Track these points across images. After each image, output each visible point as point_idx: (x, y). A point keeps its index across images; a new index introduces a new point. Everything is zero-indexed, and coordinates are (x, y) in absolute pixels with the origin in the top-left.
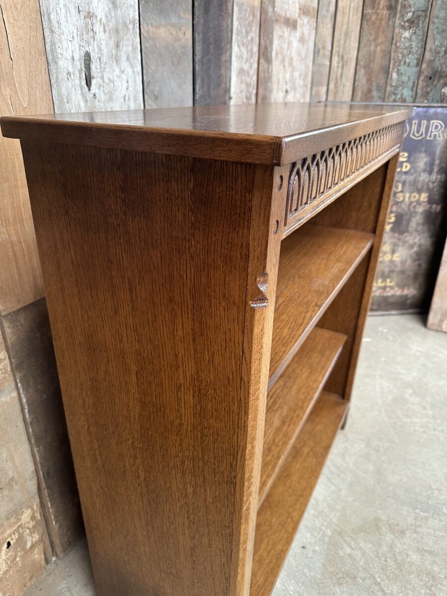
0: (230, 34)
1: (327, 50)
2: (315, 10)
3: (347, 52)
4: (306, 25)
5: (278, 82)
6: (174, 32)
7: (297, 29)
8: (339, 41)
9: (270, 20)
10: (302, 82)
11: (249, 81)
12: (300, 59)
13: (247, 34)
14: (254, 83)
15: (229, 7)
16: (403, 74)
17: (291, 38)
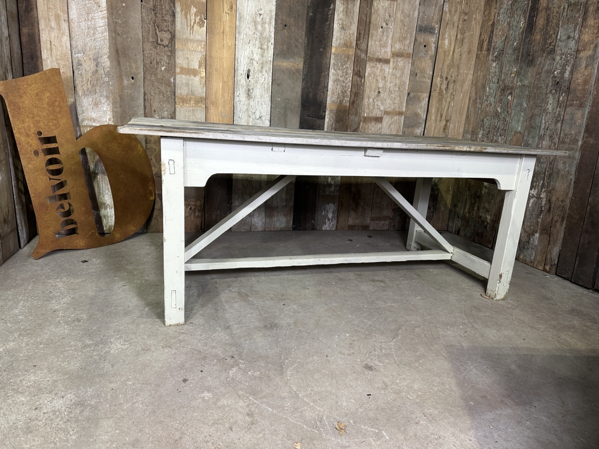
0: (328, 65)
1: (427, 74)
2: (410, 54)
3: (453, 75)
4: (400, 61)
5: (371, 87)
6: (291, 64)
7: (389, 63)
8: (442, 69)
9: (363, 59)
10: (397, 89)
11: (344, 85)
12: (395, 77)
13: (342, 65)
14: (349, 86)
15: (328, 55)
16: (491, 88)
17: (383, 67)
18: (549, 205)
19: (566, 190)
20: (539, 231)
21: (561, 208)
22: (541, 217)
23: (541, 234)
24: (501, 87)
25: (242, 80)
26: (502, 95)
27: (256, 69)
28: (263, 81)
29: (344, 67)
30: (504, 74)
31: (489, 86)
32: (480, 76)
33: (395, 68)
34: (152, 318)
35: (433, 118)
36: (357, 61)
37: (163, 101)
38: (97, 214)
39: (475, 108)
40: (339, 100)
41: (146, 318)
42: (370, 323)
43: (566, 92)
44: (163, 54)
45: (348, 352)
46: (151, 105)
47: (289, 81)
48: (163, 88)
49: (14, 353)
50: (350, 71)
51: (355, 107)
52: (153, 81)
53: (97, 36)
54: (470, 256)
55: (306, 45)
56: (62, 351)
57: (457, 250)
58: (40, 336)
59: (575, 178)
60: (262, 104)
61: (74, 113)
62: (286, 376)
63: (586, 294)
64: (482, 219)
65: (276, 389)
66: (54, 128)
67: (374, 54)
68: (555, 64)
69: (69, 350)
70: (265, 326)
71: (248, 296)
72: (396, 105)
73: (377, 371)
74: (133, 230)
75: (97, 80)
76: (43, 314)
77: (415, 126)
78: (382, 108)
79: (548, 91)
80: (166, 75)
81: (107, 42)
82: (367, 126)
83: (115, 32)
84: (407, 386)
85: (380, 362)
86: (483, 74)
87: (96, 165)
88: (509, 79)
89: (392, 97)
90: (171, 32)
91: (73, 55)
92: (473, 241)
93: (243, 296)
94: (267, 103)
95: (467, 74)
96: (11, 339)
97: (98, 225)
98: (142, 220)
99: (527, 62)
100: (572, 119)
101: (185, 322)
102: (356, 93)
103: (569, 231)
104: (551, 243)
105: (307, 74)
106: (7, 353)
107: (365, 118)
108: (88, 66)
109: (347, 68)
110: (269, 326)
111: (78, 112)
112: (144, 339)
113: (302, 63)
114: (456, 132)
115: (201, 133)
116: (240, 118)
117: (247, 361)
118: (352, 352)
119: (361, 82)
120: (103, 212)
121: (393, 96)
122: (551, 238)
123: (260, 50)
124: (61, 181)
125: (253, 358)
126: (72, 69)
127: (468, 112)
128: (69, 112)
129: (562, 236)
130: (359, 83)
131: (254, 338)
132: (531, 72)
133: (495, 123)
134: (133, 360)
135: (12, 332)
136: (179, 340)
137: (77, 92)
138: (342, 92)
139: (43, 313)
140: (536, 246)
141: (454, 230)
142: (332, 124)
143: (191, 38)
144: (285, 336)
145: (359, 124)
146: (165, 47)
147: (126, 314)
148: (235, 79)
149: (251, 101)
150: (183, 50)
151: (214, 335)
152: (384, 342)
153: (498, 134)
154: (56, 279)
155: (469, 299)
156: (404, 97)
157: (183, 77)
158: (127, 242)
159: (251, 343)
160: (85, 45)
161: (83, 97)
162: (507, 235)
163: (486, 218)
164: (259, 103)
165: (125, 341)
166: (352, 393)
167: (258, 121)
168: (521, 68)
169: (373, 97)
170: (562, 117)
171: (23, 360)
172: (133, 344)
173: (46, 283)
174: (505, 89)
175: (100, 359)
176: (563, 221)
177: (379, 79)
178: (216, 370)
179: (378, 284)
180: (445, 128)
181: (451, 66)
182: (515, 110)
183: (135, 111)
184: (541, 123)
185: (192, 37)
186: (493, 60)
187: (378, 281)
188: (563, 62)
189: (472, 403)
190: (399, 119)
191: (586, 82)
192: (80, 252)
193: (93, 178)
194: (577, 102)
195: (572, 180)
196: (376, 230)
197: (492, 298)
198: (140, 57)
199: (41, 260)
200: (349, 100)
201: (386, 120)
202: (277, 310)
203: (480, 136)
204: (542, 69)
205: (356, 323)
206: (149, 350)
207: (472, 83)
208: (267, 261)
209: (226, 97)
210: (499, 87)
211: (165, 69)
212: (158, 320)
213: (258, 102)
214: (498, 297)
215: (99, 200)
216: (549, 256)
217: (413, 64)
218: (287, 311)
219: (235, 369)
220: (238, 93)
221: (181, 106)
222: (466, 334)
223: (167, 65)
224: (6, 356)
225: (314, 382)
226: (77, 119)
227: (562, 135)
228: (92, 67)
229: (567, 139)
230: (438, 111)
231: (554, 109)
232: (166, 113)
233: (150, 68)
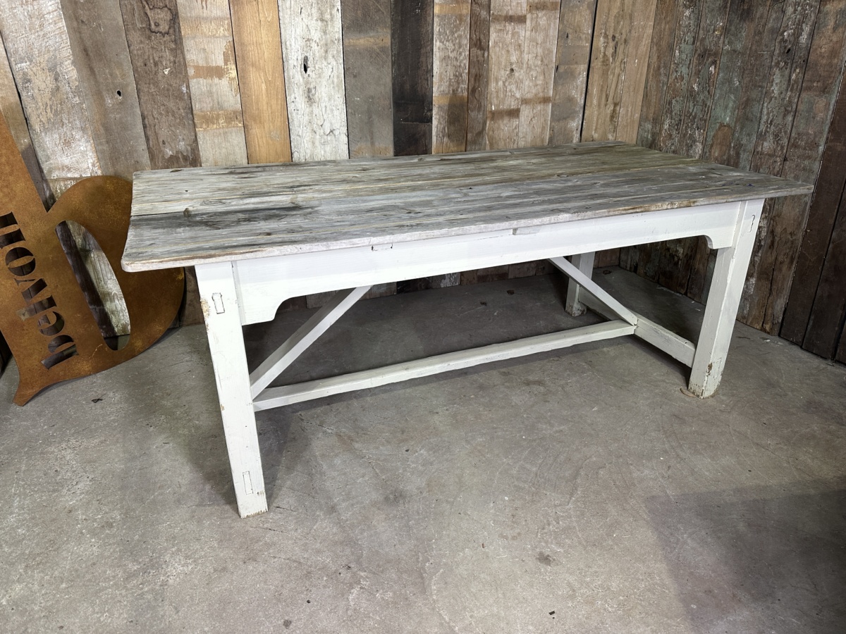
0: (431, 35)
1: (584, 33)
2: (556, 3)
3: (623, 31)
4: (541, 18)
5: (500, 63)
6: (372, 40)
7: (525, 22)
8: (606, 24)
9: (484, 20)
10: (540, 62)
11: (458, 64)
12: (535, 44)
13: (453, 33)
14: (465, 64)
15: (429, 19)
16: (683, 52)
17: (517, 30)
18: (771, 239)
19: (798, 218)
20: (755, 274)
21: (789, 244)
22: (760, 255)
23: (759, 279)
24: (699, 52)
25: (296, 76)
26: (699, 64)
27: (317, 55)
28: (329, 74)
29: (456, 35)
30: (703, 30)
31: (680, 48)
32: (664, 29)
33: (535, 29)
34: (218, 505)
35: (595, 102)
36: (475, 23)
37: (174, 125)
38: (100, 310)
39: (659, 81)
40: (451, 89)
41: (209, 506)
42: (534, 469)
43: (801, 68)
44: (163, 47)
45: (511, 532)
46: (156, 134)
47: (371, 68)
48: (171, 105)
49: (24, 605)
50: (466, 42)
51: (477, 98)
52: (153, 95)
53: (49, 28)
54: (663, 332)
55: (393, 6)
56: (96, 593)
57: (644, 321)
58: (57, 565)
59: (812, 201)
60: (332, 110)
61: (33, 162)
62: (431, 595)
63: (823, 369)
64: (671, 252)
65: (420, 623)
66: (7, 200)
67: (501, 10)
68: (785, 19)
69: (106, 588)
70: (387, 499)
71: (352, 440)
72: (539, 87)
73: (557, 565)
74: (160, 330)
75: (61, 104)
76: (54, 520)
77: (568, 117)
78: (518, 95)
79: (773, 64)
80: (174, 82)
81: (65, 37)
82: (496, 125)
83: (76, 19)
84: (601, 586)
85: (559, 544)
86: (670, 29)
87: (85, 239)
88: (711, 39)
89: (532, 75)
90: (170, 9)
91: (14, 67)
92: (658, 282)
93: (346, 442)
94: (339, 107)
95: (644, 27)
96: (16, 579)
97: (104, 327)
98: (171, 313)
99: (740, 12)
100: (810, 110)
101: (269, 505)
102: (476, 76)
103: (800, 277)
104: (774, 293)
105: (399, 53)
106: (14, 607)
107: (493, 113)
108: (42, 82)
109: (460, 36)
110: (391, 496)
111: (39, 158)
112: (212, 548)
113: (389, 37)
114: (629, 121)
115: (259, 251)
116: (299, 136)
117: (371, 572)
118: (518, 531)
119: (483, 56)
120: (109, 306)
121: (534, 73)
122: (774, 287)
123: (319, 23)
124: (35, 282)
125: (378, 565)
126: (15, 89)
127: (646, 87)
128: (26, 169)
129: (790, 283)
130: (481, 59)
131: (374, 526)
132: (746, 30)
133: (689, 108)
134: (205, 593)
135: (13, 564)
136: (266, 544)
137: (31, 126)
138: (454, 75)
139: (54, 517)
140: (751, 296)
141: (629, 266)
142: (444, 128)
143: (205, 15)
144: (418, 513)
145: (485, 123)
146: (163, 35)
147: (179, 501)
148: (286, 74)
149: (314, 107)
150: (194, 38)
151: (315, 527)
152: (560, 505)
153: (694, 126)
154: (59, 443)
155: (666, 401)
156: (550, 75)
157: (202, 82)
158: (155, 350)
159: (371, 536)
160: (30, 47)
161: (43, 134)
162: (720, 311)
163: (677, 251)
164: (328, 109)
165: (187, 557)
166: (527, 613)
167: (329, 138)
168: (730, 21)
169: (503, 79)
170: (794, 107)
171: (40, 618)
172: (200, 561)
173: (47, 452)
174: (705, 55)
175: (156, 600)
176: (791, 262)
177: (511, 49)
178: (329, 596)
179: (535, 388)
180: (613, 115)
181: (620, 16)
182: (721, 90)
183: (132, 146)
184: (761, 112)
185: (206, 13)
186: (685, 5)
187: (535, 383)
188: (798, 16)
189: (695, 607)
190: (544, 110)
191: (834, 53)
192: (85, 380)
193: (83, 259)
194: (819, 84)
195: (807, 203)
196: (517, 278)
197: (698, 396)
198: (125, 57)
199: (29, 404)
200: (466, 87)
201: (526, 112)
202: (399, 464)
203: (666, 127)
204: (764, 26)
205: (514, 472)
206: (224, 569)
207: (652, 41)
208: (373, 379)
209: (274, 107)
210: (696, 50)
211: (171, 73)
212: (227, 507)
213: (326, 107)
214: (706, 394)
215: (100, 290)
216: (770, 311)
217: (561, 19)
218: (413, 462)
219: (355, 591)
220: (293, 96)
221: (205, 129)
222: (670, 472)
223: (172, 65)
224: (13, 614)
225: (472, 600)
226: (41, 171)
227: (793, 135)
228: (48, 82)
229: (802, 141)
230: (601, 90)
231: (781, 93)
232: (182, 143)
233: (145, 74)
